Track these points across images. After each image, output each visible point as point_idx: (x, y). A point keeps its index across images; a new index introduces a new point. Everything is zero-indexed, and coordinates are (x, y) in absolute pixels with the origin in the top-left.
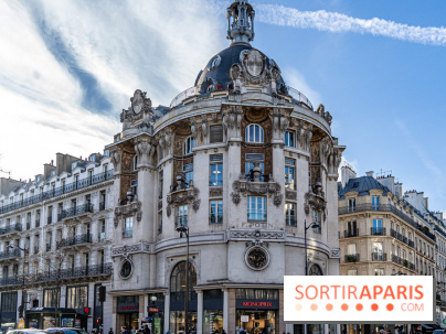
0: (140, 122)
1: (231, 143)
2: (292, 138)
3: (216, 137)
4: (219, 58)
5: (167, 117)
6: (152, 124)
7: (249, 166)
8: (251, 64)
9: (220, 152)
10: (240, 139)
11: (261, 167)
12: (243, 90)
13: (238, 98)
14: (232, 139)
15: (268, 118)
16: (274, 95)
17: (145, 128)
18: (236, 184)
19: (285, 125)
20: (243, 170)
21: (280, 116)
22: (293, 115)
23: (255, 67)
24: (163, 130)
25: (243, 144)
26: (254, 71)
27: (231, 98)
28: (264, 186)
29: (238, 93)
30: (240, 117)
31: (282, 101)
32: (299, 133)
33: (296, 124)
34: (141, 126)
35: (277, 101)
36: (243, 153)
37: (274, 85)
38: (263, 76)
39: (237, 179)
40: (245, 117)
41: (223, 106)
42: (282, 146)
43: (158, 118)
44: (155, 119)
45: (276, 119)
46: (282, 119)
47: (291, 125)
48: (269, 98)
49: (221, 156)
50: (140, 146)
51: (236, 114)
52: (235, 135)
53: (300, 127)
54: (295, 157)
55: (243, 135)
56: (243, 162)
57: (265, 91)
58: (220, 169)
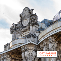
0: (27, 33)
5: (51, 28)
6: (37, 34)
17: (31, 38)
24: (47, 39)
34: (28, 36)
43: (43, 29)
44: (40, 30)
50: (26, 53)
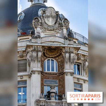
1: (33, 72)
2: (79, 69)
3: (22, 68)
4: (23, 14)
7: (47, 89)
8: (48, 17)
9: (25, 78)
10: (40, 69)
11: (56, 90)
12: (42, 35)
13: (39, 41)
14: (34, 69)
15: (61, 54)
16: (65, 38)
18: (37, 102)
19: (74, 59)
20: (42, 92)
21: (70, 53)
22: (80, 52)
23: (51, 19)
25: (42, 73)
26: (50, 22)
27: (33, 40)
28: (59, 103)
29: (39, 37)
30: (40, 54)
31: (72, 42)
32: (84, 65)
33: (82, 59)
35: (67, 42)
36: (42, 79)
37: (65, 31)
38: (57, 25)
39: (38, 98)
40: (44, 53)
41: (28, 46)
42: (72, 74)
45: (67, 55)
46: (72, 55)
47: (79, 59)
48: (62, 40)
49: (25, 82)
51: (37, 51)
52: (36, 66)
53: (85, 61)
54: (81, 82)
55: (42, 66)
56: (42, 86)
57: (58, 35)
58: (25, 92)
